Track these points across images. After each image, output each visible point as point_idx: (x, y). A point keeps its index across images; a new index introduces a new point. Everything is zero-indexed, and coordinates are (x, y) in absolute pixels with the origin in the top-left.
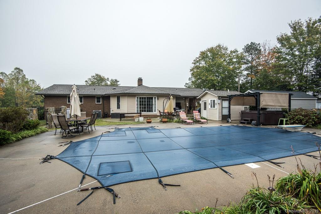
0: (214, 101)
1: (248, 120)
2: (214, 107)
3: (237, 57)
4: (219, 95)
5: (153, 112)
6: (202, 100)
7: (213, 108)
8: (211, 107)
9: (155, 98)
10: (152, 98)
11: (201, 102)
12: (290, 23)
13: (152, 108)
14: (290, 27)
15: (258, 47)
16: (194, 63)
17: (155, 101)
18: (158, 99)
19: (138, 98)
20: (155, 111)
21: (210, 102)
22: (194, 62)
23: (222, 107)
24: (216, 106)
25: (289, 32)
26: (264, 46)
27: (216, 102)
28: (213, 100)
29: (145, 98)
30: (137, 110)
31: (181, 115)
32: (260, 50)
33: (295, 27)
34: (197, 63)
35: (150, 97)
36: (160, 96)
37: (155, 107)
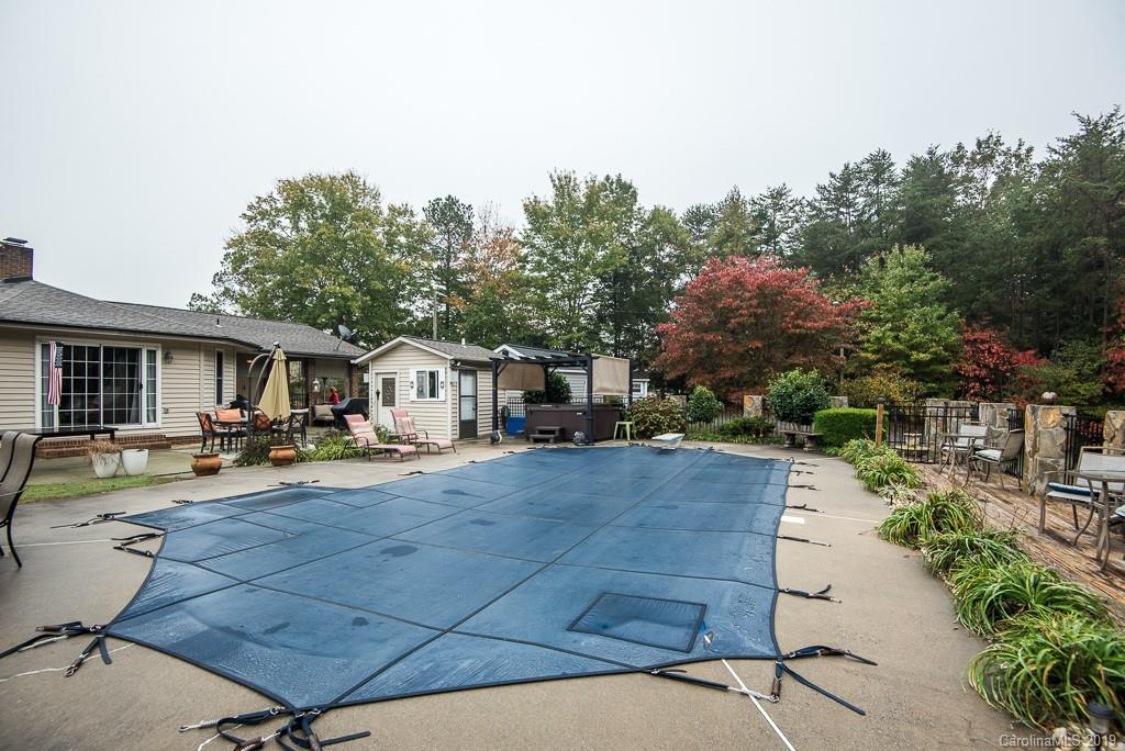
0: (432, 375)
1: (552, 432)
2: (433, 394)
3: (408, 232)
4: (458, 357)
5: (137, 420)
6: (374, 369)
7: (428, 399)
8: (420, 393)
9: (152, 354)
10: (134, 354)
11: (367, 378)
12: (553, 173)
13: (134, 400)
14: (552, 185)
15: (467, 215)
16: (250, 219)
17: (152, 370)
18: (167, 358)
19: (46, 348)
20: (152, 416)
21: (413, 377)
22: (249, 213)
23: (460, 396)
24: (441, 393)
25: (548, 196)
26: (485, 219)
27: (441, 378)
28: (428, 370)
29: (94, 352)
30: (48, 418)
31: (357, 427)
32: (469, 226)
33: (563, 186)
34: (262, 219)
35: (125, 349)
36: (176, 345)
37: (153, 400)
